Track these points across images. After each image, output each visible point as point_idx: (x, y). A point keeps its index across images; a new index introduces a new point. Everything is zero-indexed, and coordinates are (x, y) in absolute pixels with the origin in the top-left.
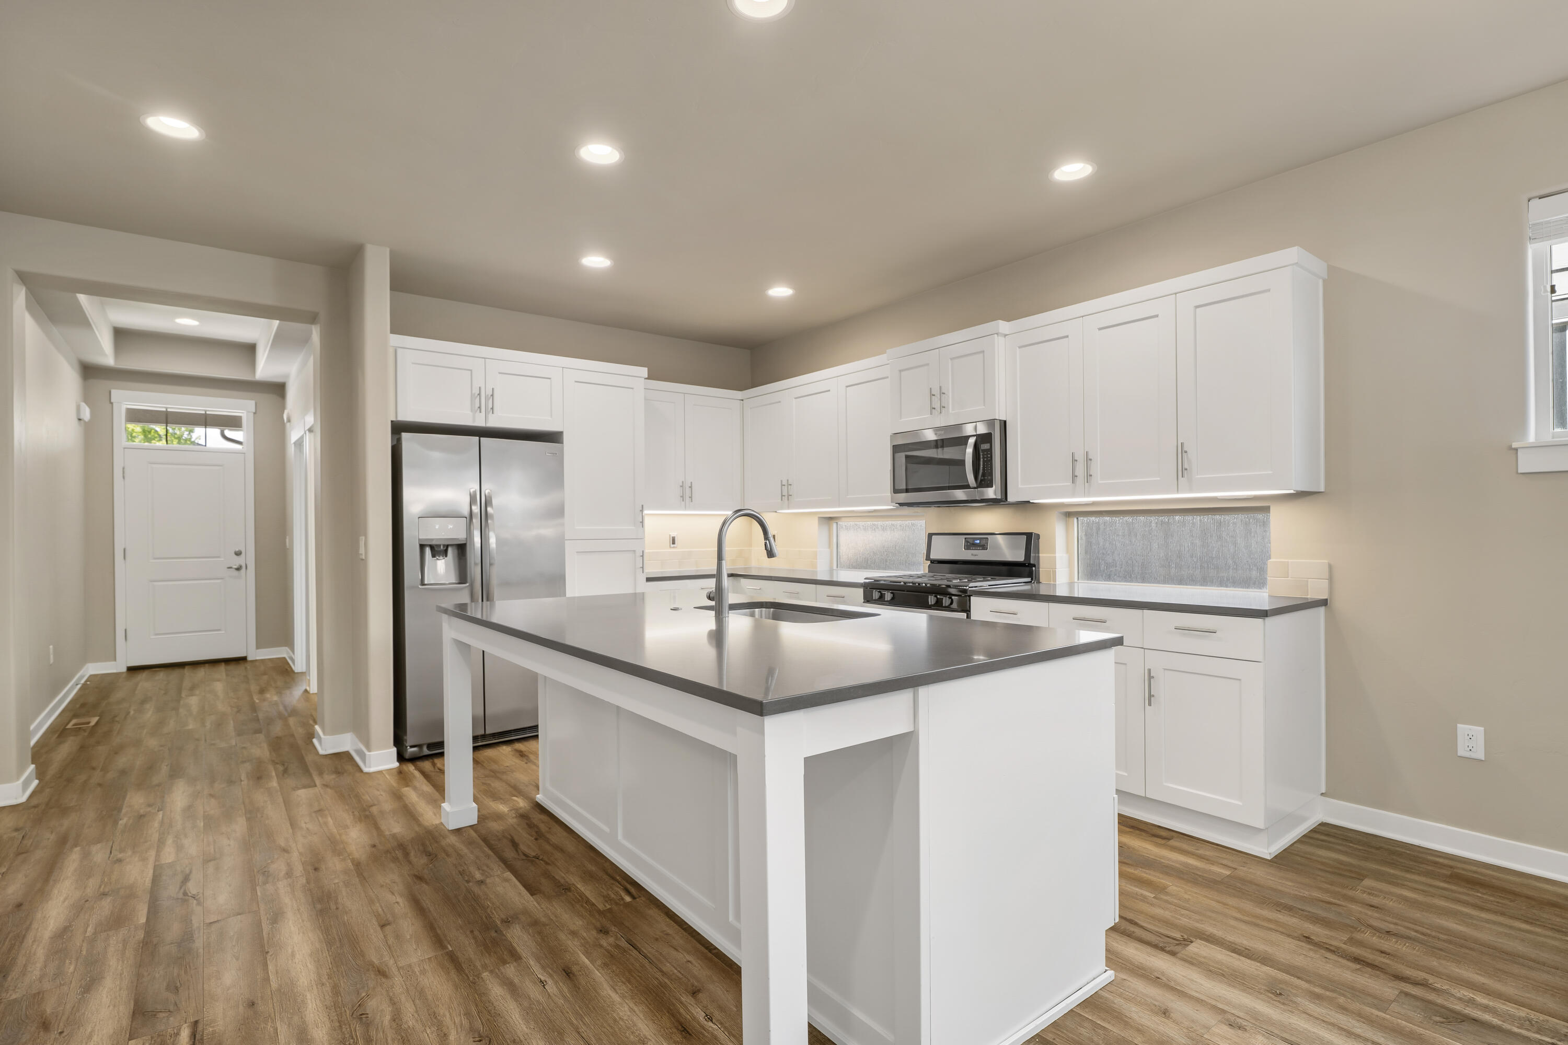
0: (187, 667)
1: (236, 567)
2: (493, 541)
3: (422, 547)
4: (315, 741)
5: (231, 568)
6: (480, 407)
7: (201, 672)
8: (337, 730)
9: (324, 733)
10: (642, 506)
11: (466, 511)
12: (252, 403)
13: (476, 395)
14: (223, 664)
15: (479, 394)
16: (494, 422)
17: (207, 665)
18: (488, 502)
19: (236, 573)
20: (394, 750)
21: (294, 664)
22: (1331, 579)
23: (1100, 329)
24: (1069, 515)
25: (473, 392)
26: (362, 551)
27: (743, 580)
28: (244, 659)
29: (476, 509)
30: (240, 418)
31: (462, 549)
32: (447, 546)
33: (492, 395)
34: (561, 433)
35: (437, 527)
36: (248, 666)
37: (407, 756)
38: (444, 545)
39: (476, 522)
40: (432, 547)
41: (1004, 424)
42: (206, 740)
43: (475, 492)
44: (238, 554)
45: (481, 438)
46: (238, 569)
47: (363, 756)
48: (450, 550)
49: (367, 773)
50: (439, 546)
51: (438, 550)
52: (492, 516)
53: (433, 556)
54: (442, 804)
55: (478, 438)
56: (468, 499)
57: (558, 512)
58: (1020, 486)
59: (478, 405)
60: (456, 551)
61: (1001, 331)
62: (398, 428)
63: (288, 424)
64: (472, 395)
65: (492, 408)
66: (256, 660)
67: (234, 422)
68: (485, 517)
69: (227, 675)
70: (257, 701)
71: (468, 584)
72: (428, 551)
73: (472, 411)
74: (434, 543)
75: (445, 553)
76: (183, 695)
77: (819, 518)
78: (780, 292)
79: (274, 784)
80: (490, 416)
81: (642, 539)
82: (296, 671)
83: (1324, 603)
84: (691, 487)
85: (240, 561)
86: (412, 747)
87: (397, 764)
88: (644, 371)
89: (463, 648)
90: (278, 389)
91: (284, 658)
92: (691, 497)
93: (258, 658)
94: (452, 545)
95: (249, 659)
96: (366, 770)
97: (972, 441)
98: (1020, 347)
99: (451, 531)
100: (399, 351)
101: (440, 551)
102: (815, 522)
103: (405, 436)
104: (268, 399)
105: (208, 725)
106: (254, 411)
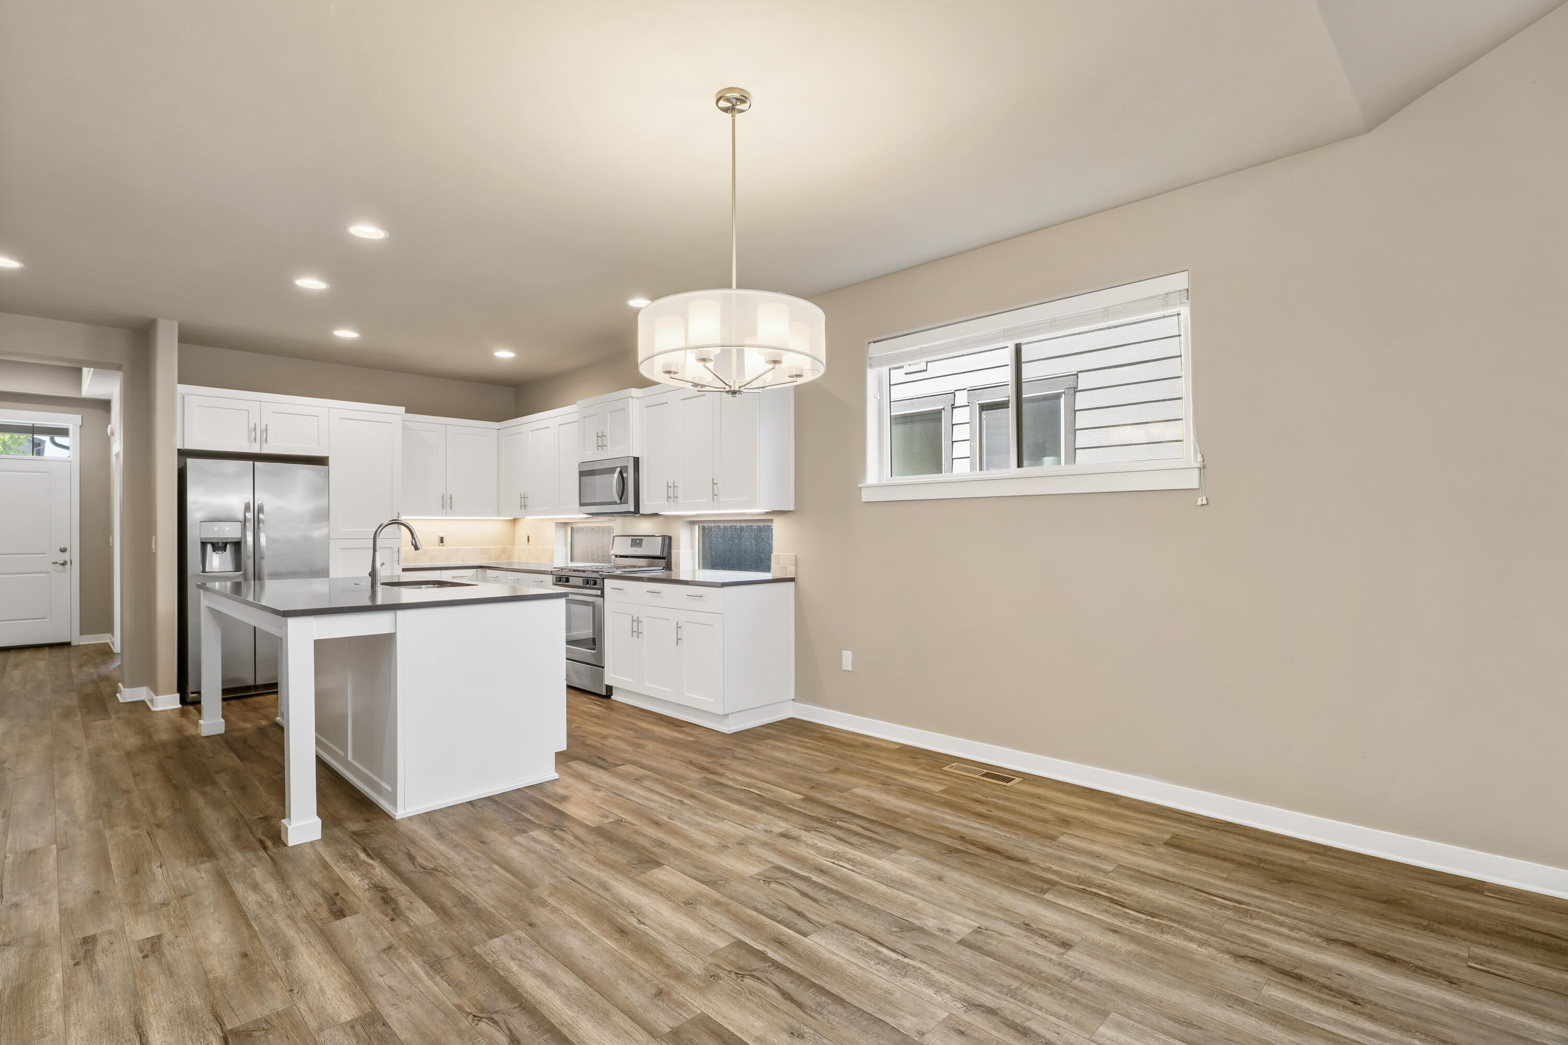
0: (12, 651)
1: (61, 562)
2: (263, 540)
3: (204, 544)
4: (118, 695)
5: (56, 563)
6: (255, 439)
7: (26, 655)
8: (133, 684)
9: (124, 687)
10: (399, 513)
11: (241, 517)
12: (80, 416)
13: (253, 429)
14: (48, 648)
15: (255, 429)
16: (267, 450)
17: (32, 649)
18: (261, 510)
19: (61, 568)
20: (178, 695)
21: (113, 646)
22: (796, 565)
23: (682, 400)
24: (692, 523)
25: (250, 427)
26: (153, 547)
27: (488, 571)
28: (68, 644)
29: (249, 515)
30: (68, 430)
31: (237, 545)
32: (226, 544)
33: (266, 430)
34: (328, 457)
35: (216, 529)
36: (71, 650)
37: (189, 700)
38: (222, 543)
39: (250, 526)
40: (213, 544)
41: (636, 461)
42: (25, 697)
43: (249, 503)
44: (63, 550)
45: (255, 463)
46: (64, 564)
47: (152, 701)
48: (228, 546)
49: (155, 712)
50: (218, 543)
51: (219, 546)
52: (263, 521)
53: (214, 551)
54: (200, 721)
55: (252, 462)
56: (243, 507)
57: (323, 516)
58: (646, 503)
59: (253, 437)
60: (233, 547)
61: (633, 396)
62: (184, 454)
63: (112, 437)
64: (249, 430)
65: (266, 440)
66: (80, 645)
67: (64, 432)
68: (257, 522)
69: (50, 656)
70: (74, 672)
71: (241, 572)
72: (209, 547)
73: (248, 441)
74: (214, 541)
75: (224, 549)
76: (8, 669)
77: (556, 523)
78: (505, 354)
79: (79, 718)
80: (264, 445)
81: (400, 538)
82: (115, 652)
83: (792, 580)
84: (451, 498)
85: (65, 557)
86: (193, 693)
87: (180, 706)
88: (403, 409)
89: (215, 613)
90: (104, 405)
91: (107, 643)
92: (451, 506)
93: (81, 643)
94: (230, 543)
95: (73, 644)
96: (153, 709)
97: (618, 469)
98: (646, 407)
99: (230, 531)
100: (186, 397)
101: (220, 547)
102: (552, 526)
103: (190, 462)
104: (95, 414)
105: (28, 688)
106: (81, 424)
